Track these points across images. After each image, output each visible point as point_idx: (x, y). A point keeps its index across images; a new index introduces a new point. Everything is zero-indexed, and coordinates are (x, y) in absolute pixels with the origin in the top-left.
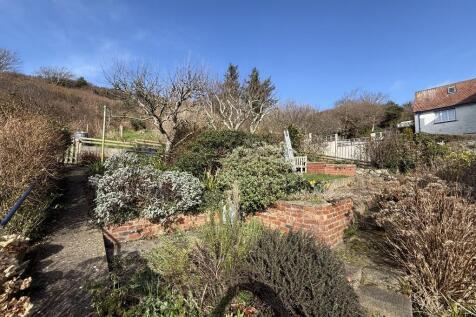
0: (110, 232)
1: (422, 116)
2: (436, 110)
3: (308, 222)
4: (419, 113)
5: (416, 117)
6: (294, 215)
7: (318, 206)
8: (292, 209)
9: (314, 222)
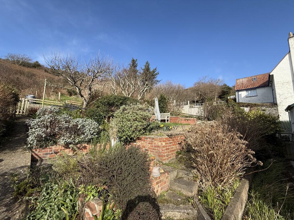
0: (37, 152)
1: (240, 93)
2: (247, 90)
3: (155, 147)
4: (238, 91)
5: (237, 93)
6: (149, 143)
7: (160, 138)
8: (148, 140)
9: (158, 147)
